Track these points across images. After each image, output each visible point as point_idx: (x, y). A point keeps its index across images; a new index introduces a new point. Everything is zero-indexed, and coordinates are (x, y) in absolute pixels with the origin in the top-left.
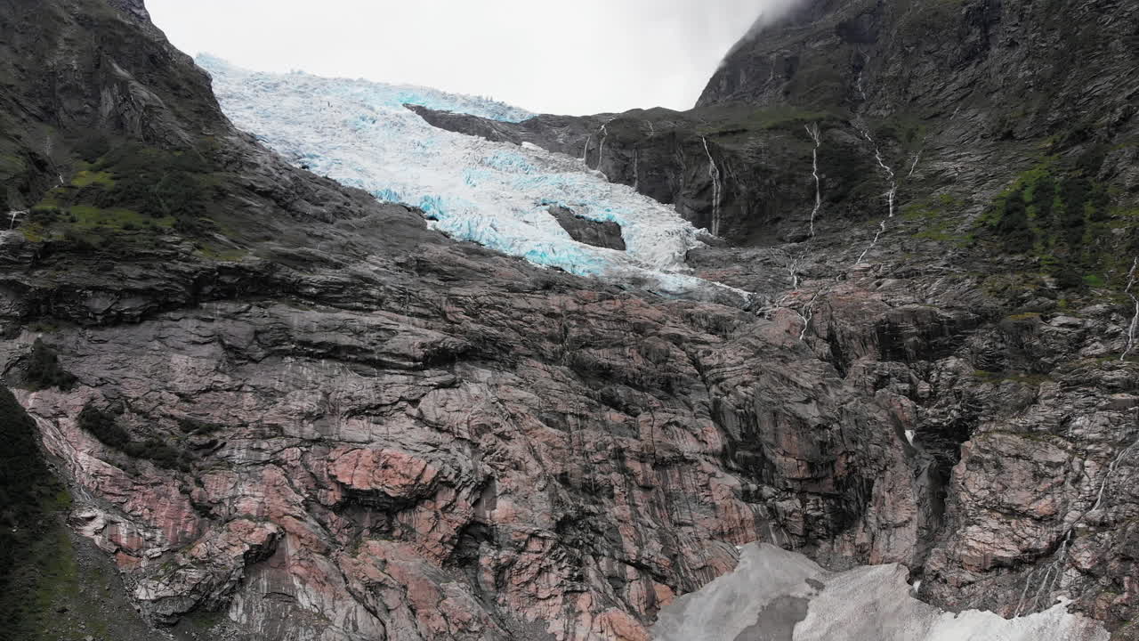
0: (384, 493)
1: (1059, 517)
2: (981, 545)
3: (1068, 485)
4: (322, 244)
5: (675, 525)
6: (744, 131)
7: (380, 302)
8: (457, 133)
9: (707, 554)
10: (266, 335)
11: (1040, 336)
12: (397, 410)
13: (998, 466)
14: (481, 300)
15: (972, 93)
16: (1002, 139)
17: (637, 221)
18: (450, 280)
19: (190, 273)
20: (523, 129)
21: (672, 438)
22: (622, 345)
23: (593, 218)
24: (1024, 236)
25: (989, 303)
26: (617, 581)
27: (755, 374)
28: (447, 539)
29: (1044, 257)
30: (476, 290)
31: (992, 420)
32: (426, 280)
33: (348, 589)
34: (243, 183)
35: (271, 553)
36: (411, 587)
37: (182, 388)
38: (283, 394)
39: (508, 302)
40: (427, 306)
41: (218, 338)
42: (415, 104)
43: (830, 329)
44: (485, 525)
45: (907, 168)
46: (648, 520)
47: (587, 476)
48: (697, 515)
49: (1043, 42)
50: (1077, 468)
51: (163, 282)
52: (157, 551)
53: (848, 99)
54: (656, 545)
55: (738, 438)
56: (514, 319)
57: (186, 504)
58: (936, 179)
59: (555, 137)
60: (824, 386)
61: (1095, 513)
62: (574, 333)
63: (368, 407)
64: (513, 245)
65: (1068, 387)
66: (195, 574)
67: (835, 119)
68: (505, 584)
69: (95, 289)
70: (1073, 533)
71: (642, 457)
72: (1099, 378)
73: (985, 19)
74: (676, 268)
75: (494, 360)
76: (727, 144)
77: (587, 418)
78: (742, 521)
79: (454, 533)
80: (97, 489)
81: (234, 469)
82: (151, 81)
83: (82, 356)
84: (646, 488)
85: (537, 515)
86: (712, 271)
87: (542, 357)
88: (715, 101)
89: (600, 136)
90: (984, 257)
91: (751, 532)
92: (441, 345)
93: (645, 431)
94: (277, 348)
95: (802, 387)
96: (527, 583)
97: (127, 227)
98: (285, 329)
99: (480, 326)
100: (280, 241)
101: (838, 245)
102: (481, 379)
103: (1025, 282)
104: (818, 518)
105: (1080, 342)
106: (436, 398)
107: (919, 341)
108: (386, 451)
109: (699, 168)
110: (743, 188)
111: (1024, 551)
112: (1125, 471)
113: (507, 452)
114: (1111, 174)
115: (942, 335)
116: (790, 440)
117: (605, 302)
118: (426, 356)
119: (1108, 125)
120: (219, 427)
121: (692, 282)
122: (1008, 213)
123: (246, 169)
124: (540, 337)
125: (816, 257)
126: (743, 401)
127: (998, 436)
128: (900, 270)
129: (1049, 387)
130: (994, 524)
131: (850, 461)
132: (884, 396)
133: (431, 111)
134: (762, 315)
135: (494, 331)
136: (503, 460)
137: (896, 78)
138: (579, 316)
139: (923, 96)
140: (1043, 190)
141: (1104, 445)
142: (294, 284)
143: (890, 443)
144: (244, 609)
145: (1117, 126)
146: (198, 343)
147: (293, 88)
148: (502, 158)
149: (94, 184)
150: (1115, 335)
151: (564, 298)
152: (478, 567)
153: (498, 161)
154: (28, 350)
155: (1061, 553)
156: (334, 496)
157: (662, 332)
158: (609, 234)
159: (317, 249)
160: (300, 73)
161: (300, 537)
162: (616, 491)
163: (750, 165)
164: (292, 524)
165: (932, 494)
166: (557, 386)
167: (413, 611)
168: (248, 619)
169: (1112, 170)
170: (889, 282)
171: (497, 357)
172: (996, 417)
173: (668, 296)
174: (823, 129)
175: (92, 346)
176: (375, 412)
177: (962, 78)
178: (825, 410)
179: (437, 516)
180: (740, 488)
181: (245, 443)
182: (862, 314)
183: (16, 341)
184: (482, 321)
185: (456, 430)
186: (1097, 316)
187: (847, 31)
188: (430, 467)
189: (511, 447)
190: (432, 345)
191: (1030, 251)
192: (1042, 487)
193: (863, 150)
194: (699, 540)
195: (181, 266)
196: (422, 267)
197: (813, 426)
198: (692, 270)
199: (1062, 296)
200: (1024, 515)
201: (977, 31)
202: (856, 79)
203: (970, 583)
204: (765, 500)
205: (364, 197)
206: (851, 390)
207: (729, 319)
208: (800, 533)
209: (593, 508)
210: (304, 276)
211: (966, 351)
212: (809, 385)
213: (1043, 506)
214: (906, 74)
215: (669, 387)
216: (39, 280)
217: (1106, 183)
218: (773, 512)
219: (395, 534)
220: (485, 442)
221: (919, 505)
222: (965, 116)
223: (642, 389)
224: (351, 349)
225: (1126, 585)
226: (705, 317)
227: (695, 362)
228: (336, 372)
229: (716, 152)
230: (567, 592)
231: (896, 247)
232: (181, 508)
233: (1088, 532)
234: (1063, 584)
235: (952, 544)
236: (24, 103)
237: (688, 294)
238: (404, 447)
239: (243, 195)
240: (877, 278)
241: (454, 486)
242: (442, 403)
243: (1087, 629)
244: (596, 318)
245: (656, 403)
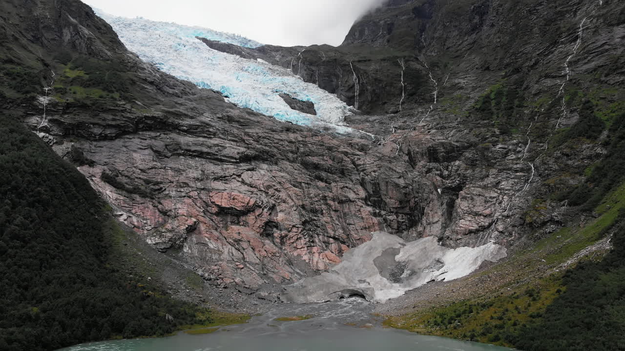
0: (235, 208)
1: (493, 215)
2: (464, 226)
3: (497, 205)
4: (182, 108)
5: (348, 224)
6: (369, 60)
7: (215, 134)
8: (225, 53)
9: (361, 234)
10: (170, 147)
11: (491, 152)
12: (233, 178)
13: (472, 199)
14: (260, 135)
15: (474, 47)
16: (485, 70)
17: (321, 101)
18: (244, 126)
19: (133, 118)
20: (257, 52)
21: (345, 193)
22: (323, 155)
23: (301, 99)
24: (490, 112)
25: (473, 139)
26: (327, 244)
27: (379, 167)
28: (261, 226)
29: (497, 121)
30: (257, 131)
31: (471, 183)
32: (233, 125)
33: (227, 242)
34: (142, 77)
35: (195, 229)
36: (252, 241)
37: (141, 167)
38: (184, 171)
39: (272, 136)
40: (236, 137)
41: (151, 147)
42: (201, 36)
43: (409, 150)
44: (275, 222)
45: (443, 81)
46: (337, 222)
47: (312, 206)
48: (356, 221)
49: (506, 26)
50: (501, 199)
51: (123, 122)
52: (150, 228)
53: (418, 46)
54: (341, 231)
55: (372, 193)
56: (275, 143)
57: (157, 211)
58: (456, 87)
59: (274, 57)
60: (406, 172)
61: (506, 213)
62: (302, 150)
63: (221, 177)
64: (267, 111)
65: (500, 171)
66: (169, 235)
67: (412, 56)
68: (284, 243)
69: (94, 124)
70: (497, 220)
71: (334, 199)
72: (511, 168)
73: (481, 11)
74: (341, 124)
75: (267, 160)
76: (362, 66)
77: (310, 184)
78: (373, 224)
79: (263, 224)
80: (118, 205)
81: (173, 198)
82: (88, 25)
83: (94, 153)
84: (336, 211)
85: (294, 219)
86: (357, 125)
87: (288, 160)
88: (352, 43)
89: (299, 58)
90: (473, 121)
91: (377, 228)
92: (246, 153)
93: (334, 190)
94: (176, 152)
95: (398, 172)
96: (293, 243)
97: (101, 97)
98: (178, 144)
99: (261, 146)
100: (163, 105)
101: (412, 115)
102: (264, 168)
103: (488, 131)
104: (403, 222)
105: (506, 154)
106: (247, 174)
107: (445, 155)
108: (233, 193)
109: (348, 78)
110: (369, 88)
111: (480, 227)
112: (518, 199)
113: (280, 196)
114: (527, 88)
115: (454, 152)
116: (392, 192)
117: (314, 137)
118: (240, 157)
119: (528, 66)
120: (161, 183)
121: (350, 130)
122: (484, 103)
123: (140, 70)
124: (288, 151)
125: (403, 120)
126: (373, 178)
127: (473, 188)
128: (438, 126)
129: (493, 171)
130: (469, 219)
131: (416, 200)
132: (429, 176)
133: (210, 41)
134: (380, 144)
135: (267, 148)
136: (279, 199)
137: (440, 38)
138: (303, 143)
139: (452, 47)
140: (499, 94)
141: (511, 191)
142: (176, 125)
143: (432, 193)
144: (189, 248)
145: (532, 67)
146: (142, 149)
147: (139, 26)
148: (252, 68)
149: (78, 76)
150: (519, 152)
151: (296, 135)
152: (273, 237)
153: (250, 69)
154: (70, 150)
155: (493, 227)
156: (215, 210)
157: (340, 150)
158: (308, 107)
159: (182, 109)
160: (141, 18)
161: (205, 223)
162: (324, 212)
163: (372, 77)
164: (202, 219)
165: (447, 211)
166: (296, 171)
167: (254, 249)
168: (191, 251)
169: (527, 86)
170: (433, 131)
171: (269, 159)
172: (473, 182)
173: (340, 135)
174: (406, 61)
175: (97, 149)
176: (224, 179)
177: (469, 39)
178: (406, 181)
179: (256, 218)
180: (372, 212)
181: (174, 189)
182: (422, 144)
183: (63, 145)
184: (261, 144)
185: (258, 187)
186: (513, 144)
187: (418, 12)
188: (251, 200)
189: (281, 194)
190: (242, 153)
191: (491, 119)
192: (487, 206)
193: (424, 72)
194: (357, 230)
195: (129, 115)
196: (230, 119)
197: (402, 187)
198: (348, 125)
199: (501, 137)
200: (481, 215)
201: (477, 17)
202: (421, 36)
203: (460, 239)
204: (382, 216)
205: (191, 86)
206: (417, 173)
207: (367, 145)
208: (396, 228)
209: (315, 218)
210: (180, 122)
211: (463, 158)
212: (401, 171)
213: (487, 211)
214: (445, 36)
215: (343, 173)
216: (67, 119)
217: (525, 92)
218: (385, 220)
219: (241, 224)
220: (271, 191)
221: (442, 215)
222: (470, 58)
223: (331, 173)
224: (208, 153)
225: (513, 234)
226: (357, 145)
227: (354, 163)
228: (204, 163)
229: (356, 69)
230: (308, 246)
231: (436, 117)
232: (155, 212)
233: (502, 219)
234: (493, 236)
235: (454, 226)
236: (24, 33)
237: (348, 135)
238: (240, 192)
239: (143, 83)
240: (428, 129)
241: (261, 207)
242: (251, 176)
243: (499, 248)
244: (311, 144)
245: (338, 179)
